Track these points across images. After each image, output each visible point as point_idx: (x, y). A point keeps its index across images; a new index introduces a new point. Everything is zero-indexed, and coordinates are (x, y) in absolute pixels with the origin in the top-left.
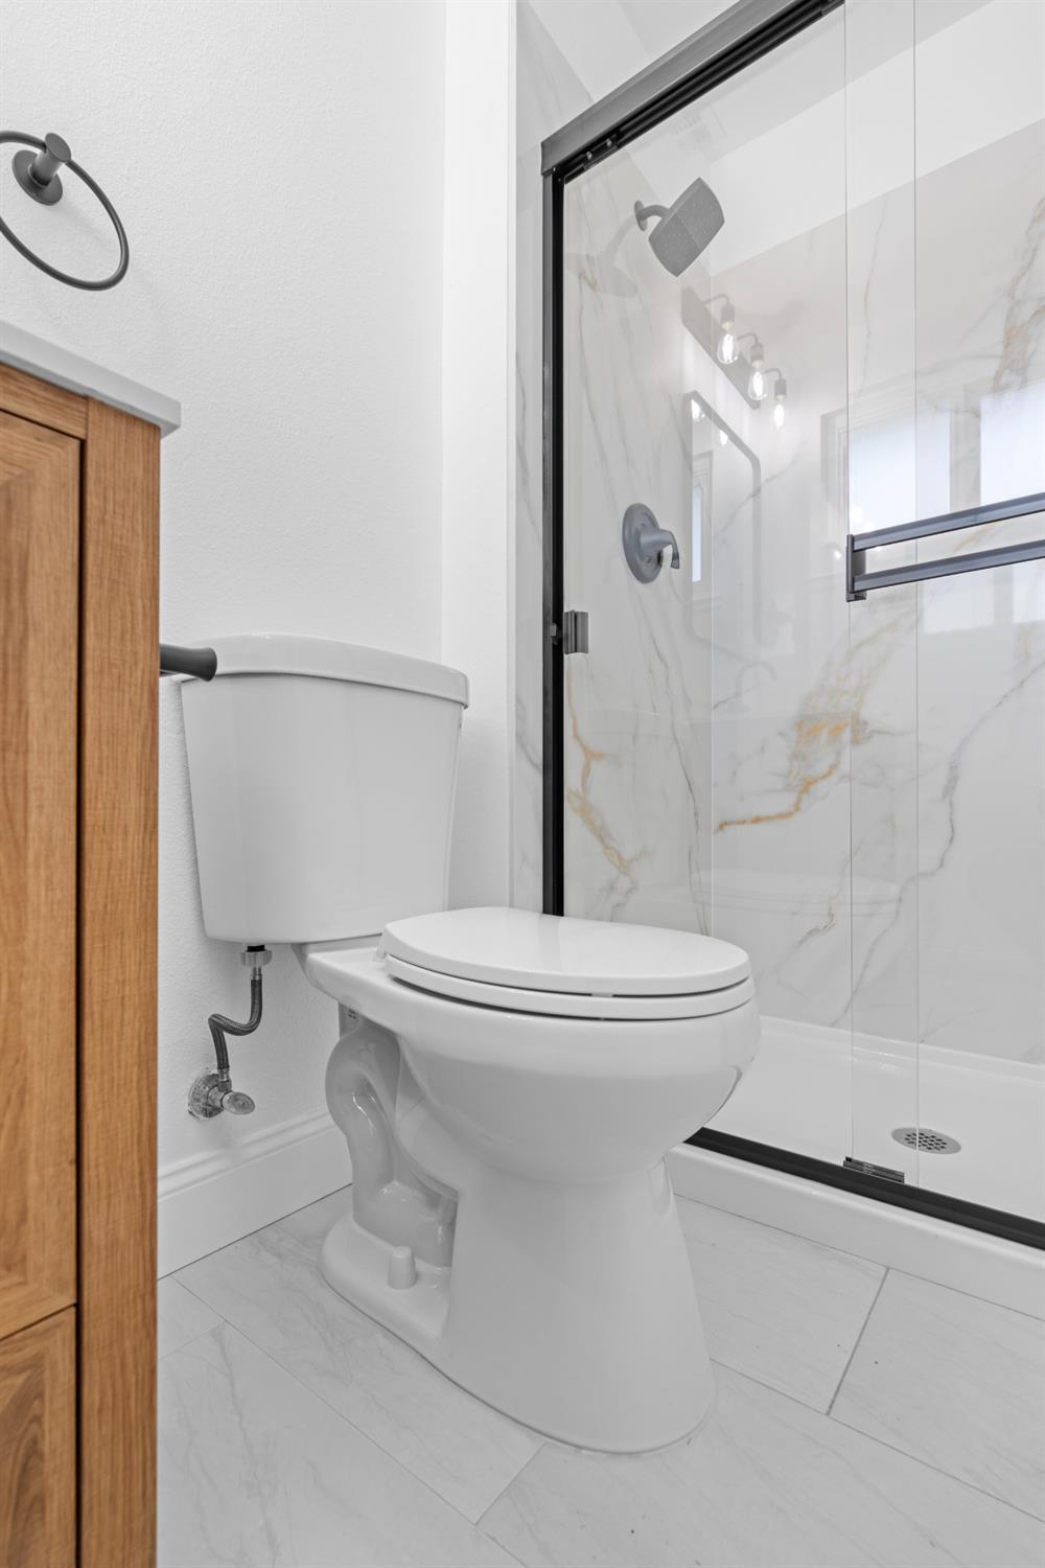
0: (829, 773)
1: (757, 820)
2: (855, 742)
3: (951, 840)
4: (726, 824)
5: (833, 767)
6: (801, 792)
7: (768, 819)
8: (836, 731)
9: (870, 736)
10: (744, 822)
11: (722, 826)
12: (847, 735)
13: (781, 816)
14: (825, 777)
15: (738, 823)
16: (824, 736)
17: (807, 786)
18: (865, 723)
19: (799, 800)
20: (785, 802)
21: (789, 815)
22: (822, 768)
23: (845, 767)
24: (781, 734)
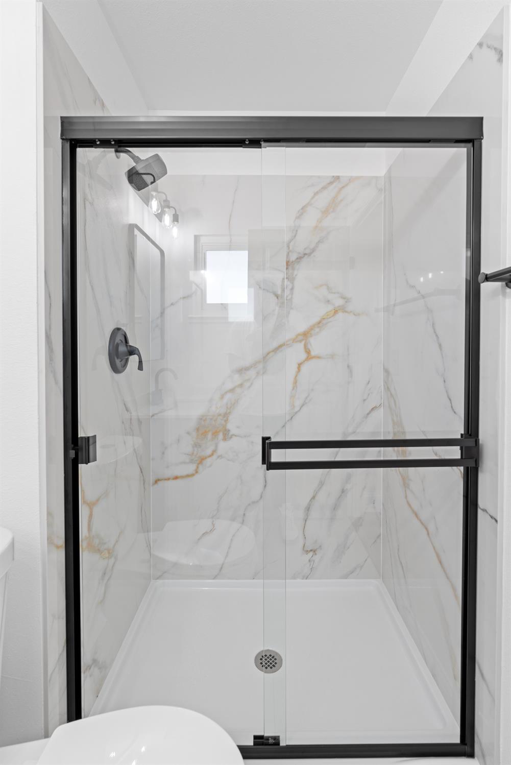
0: (212, 455)
1: (176, 478)
2: (225, 439)
3: (265, 486)
4: (159, 480)
5: (214, 452)
6: (198, 464)
7: (182, 477)
8: (215, 434)
9: (231, 437)
10: (169, 479)
11: (156, 482)
12: (221, 436)
13: (188, 476)
14: (210, 456)
15: (165, 480)
16: (210, 436)
17: (202, 460)
18: (229, 430)
19: (198, 467)
20: (191, 468)
21: (193, 475)
22: (209, 452)
23: (220, 451)
24: (188, 433)
